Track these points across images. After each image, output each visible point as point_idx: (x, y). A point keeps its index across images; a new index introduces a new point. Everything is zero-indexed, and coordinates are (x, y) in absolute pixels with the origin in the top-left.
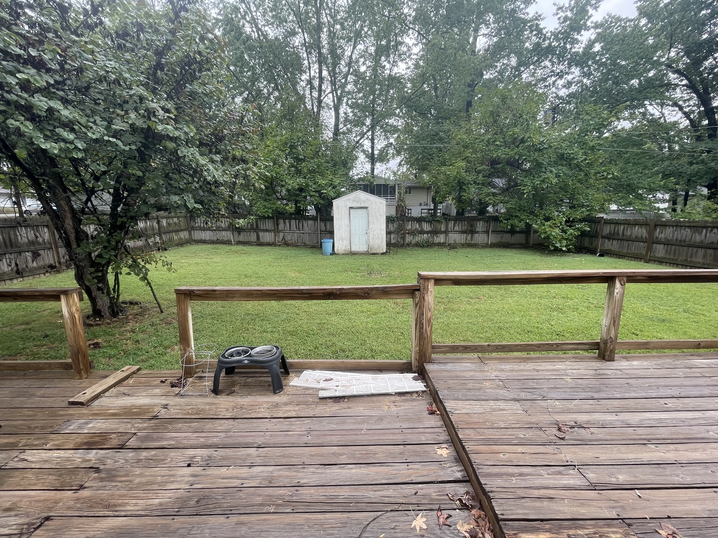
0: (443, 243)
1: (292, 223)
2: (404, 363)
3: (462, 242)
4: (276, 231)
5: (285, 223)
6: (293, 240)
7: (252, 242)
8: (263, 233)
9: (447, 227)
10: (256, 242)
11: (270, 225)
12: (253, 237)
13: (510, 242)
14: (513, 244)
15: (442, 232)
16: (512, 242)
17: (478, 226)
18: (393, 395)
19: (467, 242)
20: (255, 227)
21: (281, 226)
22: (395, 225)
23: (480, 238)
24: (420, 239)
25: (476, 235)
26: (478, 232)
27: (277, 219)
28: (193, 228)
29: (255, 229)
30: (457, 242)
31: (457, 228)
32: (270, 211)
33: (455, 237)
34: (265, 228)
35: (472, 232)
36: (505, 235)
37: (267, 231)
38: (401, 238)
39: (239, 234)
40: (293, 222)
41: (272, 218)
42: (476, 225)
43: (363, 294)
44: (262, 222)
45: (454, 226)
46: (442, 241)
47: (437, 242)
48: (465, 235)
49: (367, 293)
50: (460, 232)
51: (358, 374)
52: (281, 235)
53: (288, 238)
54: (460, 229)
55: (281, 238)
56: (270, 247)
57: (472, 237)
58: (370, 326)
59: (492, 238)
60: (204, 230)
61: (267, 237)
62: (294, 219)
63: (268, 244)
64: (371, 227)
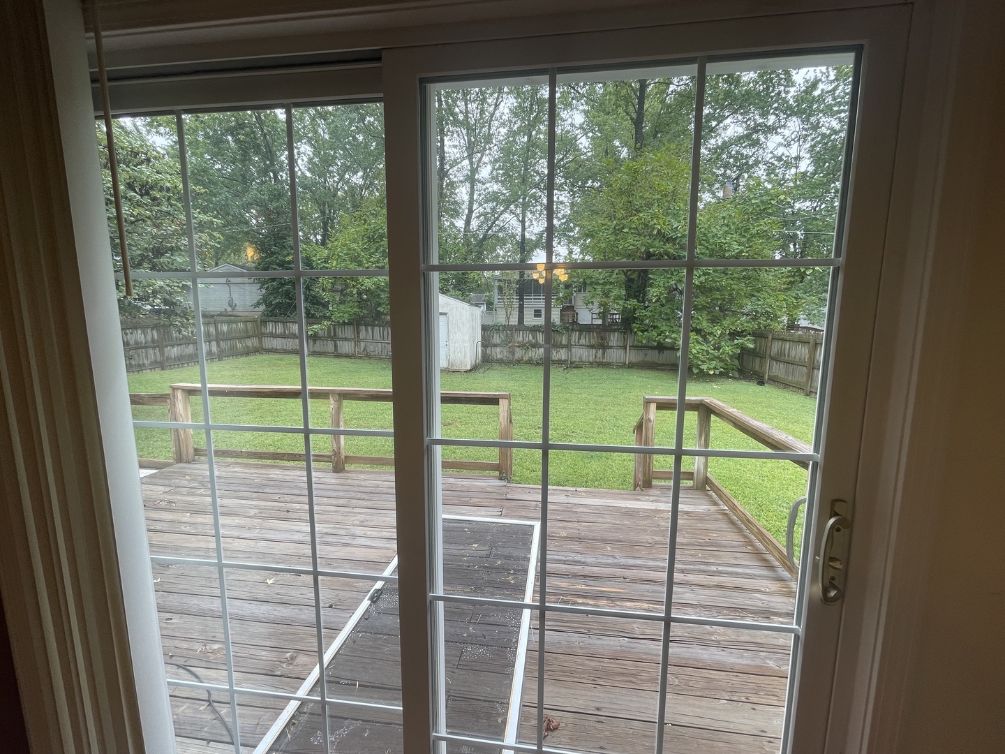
0: (565, 361)
1: (375, 330)
3: (591, 359)
4: (357, 340)
5: (367, 330)
6: (377, 352)
7: (329, 353)
8: (341, 342)
9: (569, 340)
10: (333, 353)
11: (349, 333)
12: (330, 347)
13: (657, 361)
14: (662, 365)
15: (563, 347)
16: (660, 362)
17: (612, 338)
19: (598, 360)
20: (332, 334)
21: (363, 334)
22: (501, 336)
23: (615, 355)
24: (534, 354)
25: (609, 351)
26: (611, 347)
27: (358, 325)
28: (264, 335)
29: (334, 338)
30: (584, 359)
31: (583, 341)
32: (346, 315)
33: (580, 353)
34: (344, 337)
35: (604, 347)
36: (650, 351)
37: (346, 339)
38: (510, 352)
39: (315, 343)
40: (376, 329)
41: (349, 324)
42: (610, 338)
44: (340, 329)
45: (579, 338)
46: (563, 358)
47: (556, 359)
48: (594, 351)
50: (588, 346)
52: (363, 345)
53: (371, 348)
54: (588, 343)
55: (362, 349)
56: (347, 360)
57: (604, 354)
59: (632, 356)
60: (276, 338)
61: (346, 347)
62: (377, 325)
63: (347, 356)
64: (451, 337)
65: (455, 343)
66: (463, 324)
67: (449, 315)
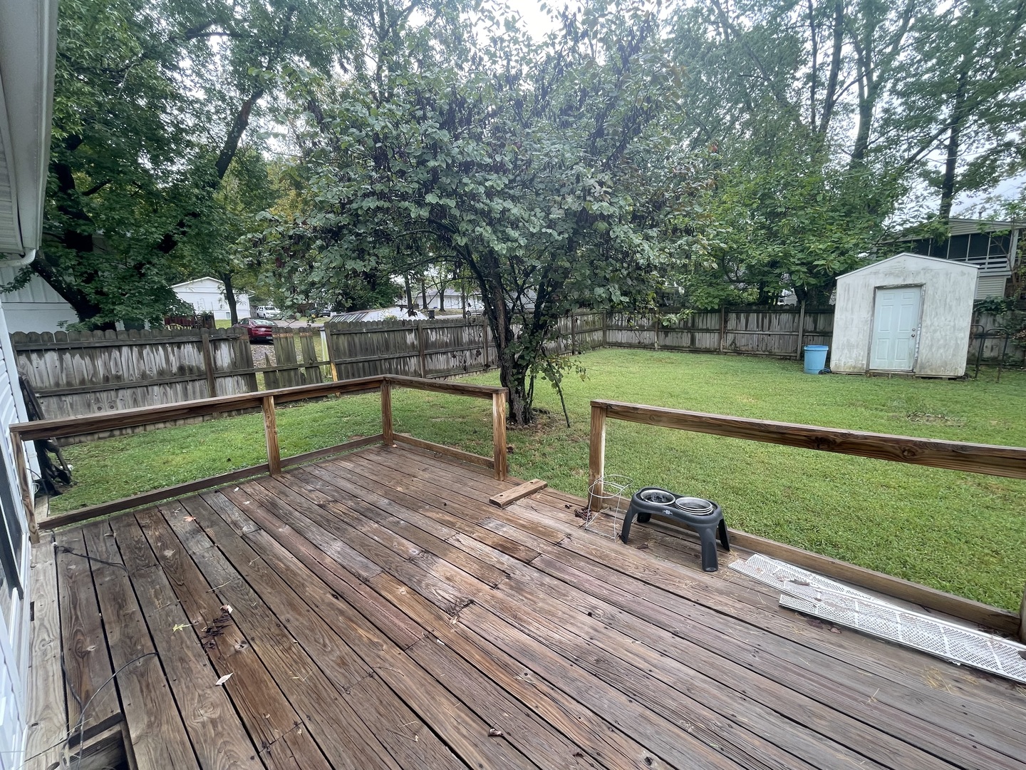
1: (750, 319)
2: (998, 615)
4: (723, 331)
5: (738, 318)
6: (750, 346)
7: (683, 347)
8: (701, 334)
10: (689, 347)
11: (713, 322)
12: (685, 340)
18: (955, 666)
20: (690, 325)
21: (732, 323)
22: (1002, 320)
27: (727, 313)
28: (609, 328)
29: (691, 328)
32: (717, 301)
34: (705, 327)
37: (707, 331)
39: (666, 336)
40: (753, 317)
41: (719, 311)
43: (898, 452)
44: (701, 318)
49: (909, 451)
51: (868, 596)
52: (730, 337)
53: (742, 342)
55: (729, 342)
56: (709, 356)
58: (904, 516)
61: (706, 340)
62: (755, 311)
63: (708, 351)
64: (927, 321)
65: (935, 331)
66: (959, 300)
67: (929, 289)
